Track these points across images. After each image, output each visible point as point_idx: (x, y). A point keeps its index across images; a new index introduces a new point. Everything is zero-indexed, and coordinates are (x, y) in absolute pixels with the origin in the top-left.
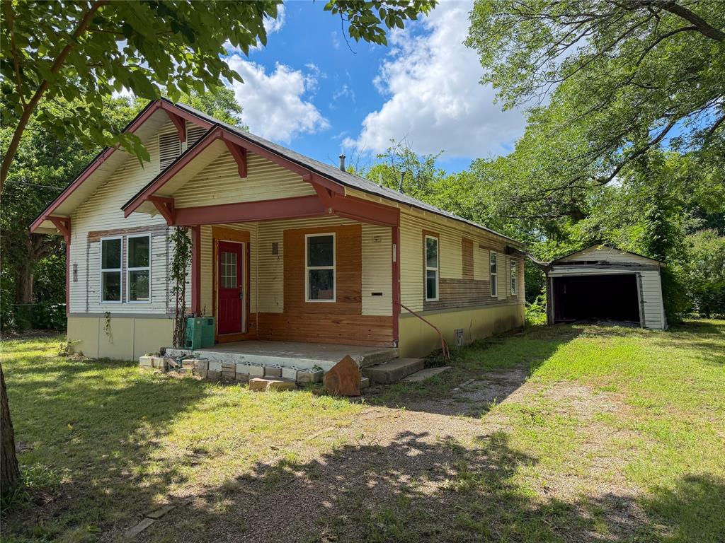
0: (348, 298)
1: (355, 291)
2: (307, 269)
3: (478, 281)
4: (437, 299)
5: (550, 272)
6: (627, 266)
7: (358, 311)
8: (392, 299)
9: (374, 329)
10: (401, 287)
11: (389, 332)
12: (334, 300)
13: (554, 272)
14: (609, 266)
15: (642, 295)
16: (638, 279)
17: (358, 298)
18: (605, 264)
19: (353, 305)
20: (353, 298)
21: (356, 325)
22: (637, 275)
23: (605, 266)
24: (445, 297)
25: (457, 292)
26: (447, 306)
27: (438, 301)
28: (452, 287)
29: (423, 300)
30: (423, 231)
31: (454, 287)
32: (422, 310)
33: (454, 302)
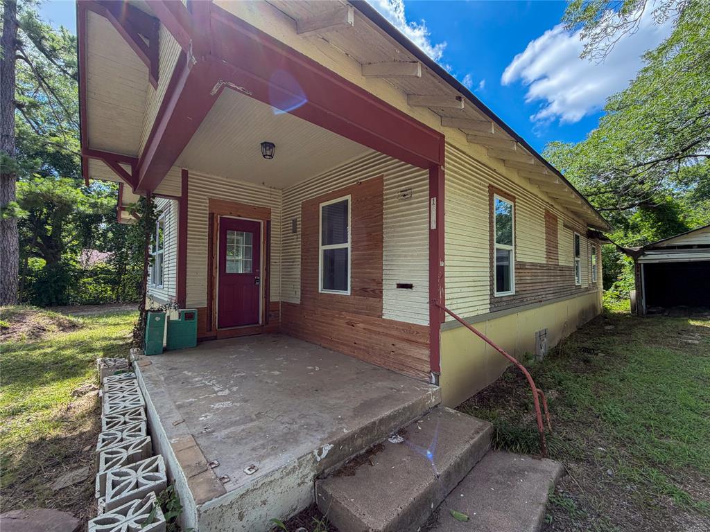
0: (365, 290)
1: (374, 280)
2: (322, 248)
3: (562, 267)
4: (512, 292)
5: (642, 258)
7: (378, 311)
8: (427, 295)
9: (400, 345)
10: (446, 274)
11: (425, 354)
12: (348, 293)
13: (646, 258)
17: (377, 292)
19: (372, 301)
20: (372, 290)
21: (375, 332)
24: (524, 289)
25: (539, 281)
26: (527, 300)
27: (513, 296)
28: (533, 274)
29: (490, 295)
30: (490, 186)
31: (536, 274)
32: (488, 311)
33: (536, 294)
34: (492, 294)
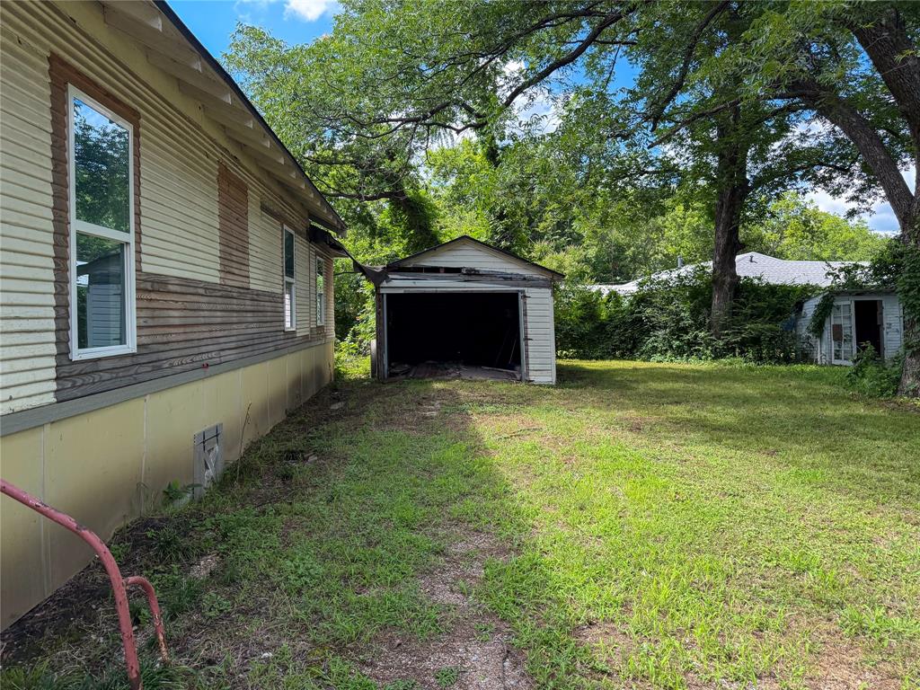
3: (258, 293)
4: (129, 346)
6: (506, 279)
13: (390, 284)
14: (478, 278)
15: (526, 328)
16: (521, 301)
18: (472, 274)
22: (520, 295)
23: (474, 278)
24: (165, 339)
25: (202, 320)
26: (172, 366)
27: (133, 355)
28: (188, 306)
29: (58, 356)
30: (53, 59)
31: (196, 306)
32: (51, 398)
33: (196, 351)
34: (63, 353)
